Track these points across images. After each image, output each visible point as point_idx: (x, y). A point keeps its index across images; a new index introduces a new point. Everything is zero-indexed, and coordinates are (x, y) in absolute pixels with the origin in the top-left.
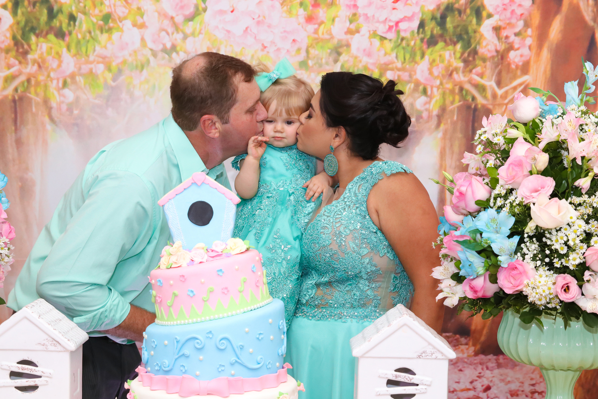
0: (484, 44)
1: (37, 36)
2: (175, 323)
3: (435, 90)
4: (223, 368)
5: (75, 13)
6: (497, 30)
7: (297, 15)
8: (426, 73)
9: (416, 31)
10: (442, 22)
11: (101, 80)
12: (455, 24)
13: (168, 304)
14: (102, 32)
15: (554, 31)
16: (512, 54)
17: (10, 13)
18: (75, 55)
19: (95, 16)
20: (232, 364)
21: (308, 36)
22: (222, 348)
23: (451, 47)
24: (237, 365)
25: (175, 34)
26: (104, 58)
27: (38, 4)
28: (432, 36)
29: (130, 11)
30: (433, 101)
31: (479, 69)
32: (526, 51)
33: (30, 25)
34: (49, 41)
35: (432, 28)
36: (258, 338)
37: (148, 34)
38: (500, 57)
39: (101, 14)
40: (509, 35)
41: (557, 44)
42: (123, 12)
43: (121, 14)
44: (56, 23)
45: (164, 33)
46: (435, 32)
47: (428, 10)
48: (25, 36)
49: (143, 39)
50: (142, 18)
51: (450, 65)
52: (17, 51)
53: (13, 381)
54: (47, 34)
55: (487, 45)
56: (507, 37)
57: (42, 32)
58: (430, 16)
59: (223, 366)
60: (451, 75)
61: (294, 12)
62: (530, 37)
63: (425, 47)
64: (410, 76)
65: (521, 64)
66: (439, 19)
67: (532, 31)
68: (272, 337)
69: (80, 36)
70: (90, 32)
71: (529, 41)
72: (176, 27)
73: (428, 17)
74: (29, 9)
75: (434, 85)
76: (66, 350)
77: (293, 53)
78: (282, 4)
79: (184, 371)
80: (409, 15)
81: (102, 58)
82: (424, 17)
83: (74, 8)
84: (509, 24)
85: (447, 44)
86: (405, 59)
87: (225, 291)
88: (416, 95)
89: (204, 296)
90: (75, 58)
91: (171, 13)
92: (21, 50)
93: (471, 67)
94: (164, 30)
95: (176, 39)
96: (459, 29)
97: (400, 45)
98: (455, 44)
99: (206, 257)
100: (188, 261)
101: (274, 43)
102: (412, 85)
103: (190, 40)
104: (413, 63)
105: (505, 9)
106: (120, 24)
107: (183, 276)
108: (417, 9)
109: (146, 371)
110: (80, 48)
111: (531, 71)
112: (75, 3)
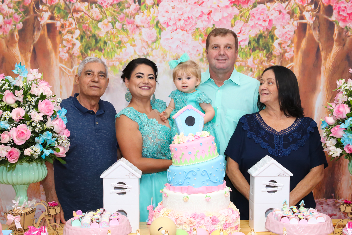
0: (275, 50)
1: (91, 51)
2: (183, 165)
3: (255, 69)
4: (204, 183)
5: (106, 41)
6: (280, 44)
7: (199, 40)
8: (252, 63)
9: (247, 45)
10: (258, 41)
11: (118, 68)
12: (263, 42)
13: (180, 158)
14: (118, 48)
15: (303, 45)
16: (286, 54)
17: (79, 41)
18: (107, 58)
19: (115, 42)
20: (207, 181)
21: (203, 48)
22: (204, 174)
23: (261, 52)
24: (209, 181)
25: (148, 48)
26: (119, 59)
27: (91, 38)
28: (254, 47)
29: (129, 39)
30: (255, 74)
31: (273, 61)
32: (292, 53)
33: (88, 46)
34: (96, 53)
35: (254, 44)
36: (217, 170)
37: (137, 49)
38: (281, 55)
39: (117, 41)
40: (285, 46)
41: (304, 50)
42: (127, 40)
43: (126, 41)
44: (98, 45)
45: (143, 48)
46: (255, 46)
47: (252, 37)
48: (86, 51)
49: (135, 51)
50: (134, 42)
51: (261, 59)
52: (83, 57)
53: (116, 191)
54: (95, 50)
55: (276, 51)
56: (284, 47)
57: (93, 49)
58: (253, 39)
59: (204, 182)
60: (262, 63)
61: (197, 38)
62: (294, 47)
63: (251, 52)
64: (245, 64)
65: (290, 58)
66: (256, 40)
67: (294, 45)
68: (221, 170)
69: (108, 50)
70: (113, 49)
71: (293, 49)
72: (149, 46)
73: (252, 39)
74: (87, 40)
75: (255, 67)
76: (137, 177)
77: (197, 55)
78: (192, 35)
79: (188, 184)
80: (244, 39)
81: (118, 59)
82: (250, 40)
83: (106, 39)
84: (285, 42)
85: (260, 51)
86: (243, 57)
87: (203, 152)
88: (248, 71)
89: (195, 154)
90: (106, 59)
91: (146, 40)
92: (84, 57)
93: (270, 60)
94: (143, 47)
95: (148, 51)
96: (265, 44)
97: (241, 51)
98: (263, 50)
99: (194, 139)
100: (187, 140)
101: (189, 51)
102: (246, 68)
103: (154, 51)
104: (246, 59)
105: (283, 36)
106: (125, 45)
107: (186, 146)
108: (247, 37)
109: (170, 185)
110: (109, 55)
111: (294, 61)
112: (106, 36)
